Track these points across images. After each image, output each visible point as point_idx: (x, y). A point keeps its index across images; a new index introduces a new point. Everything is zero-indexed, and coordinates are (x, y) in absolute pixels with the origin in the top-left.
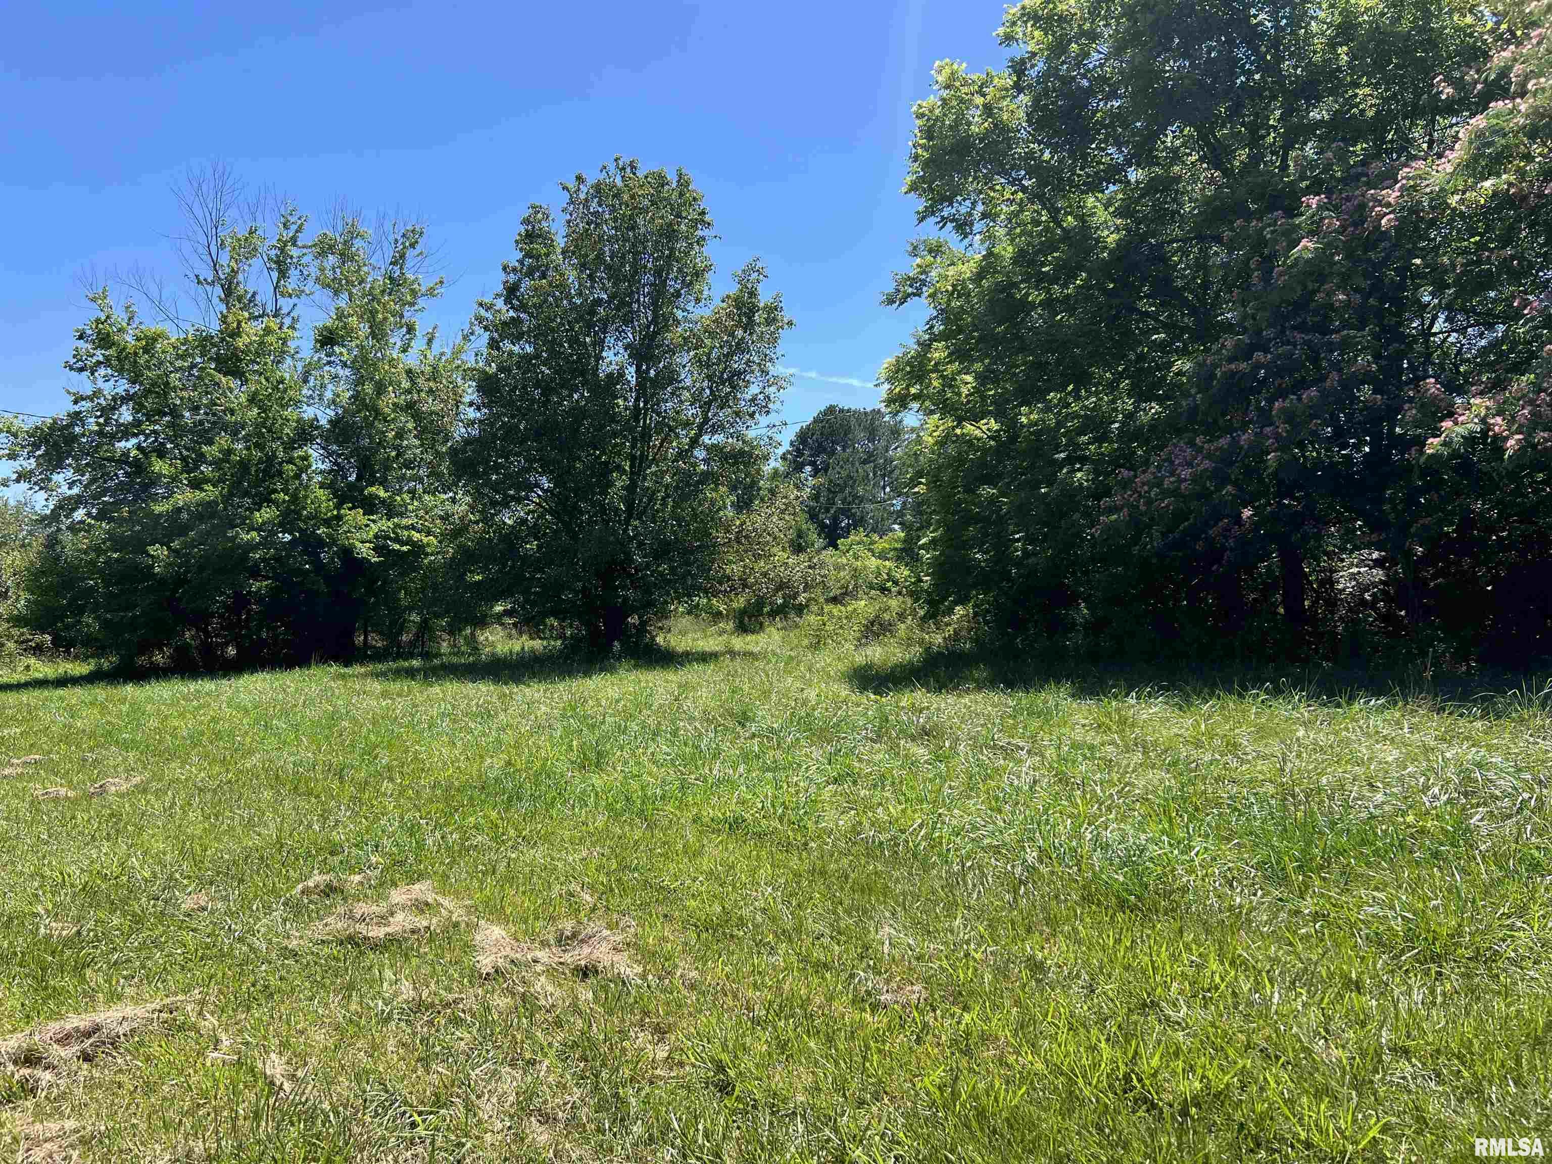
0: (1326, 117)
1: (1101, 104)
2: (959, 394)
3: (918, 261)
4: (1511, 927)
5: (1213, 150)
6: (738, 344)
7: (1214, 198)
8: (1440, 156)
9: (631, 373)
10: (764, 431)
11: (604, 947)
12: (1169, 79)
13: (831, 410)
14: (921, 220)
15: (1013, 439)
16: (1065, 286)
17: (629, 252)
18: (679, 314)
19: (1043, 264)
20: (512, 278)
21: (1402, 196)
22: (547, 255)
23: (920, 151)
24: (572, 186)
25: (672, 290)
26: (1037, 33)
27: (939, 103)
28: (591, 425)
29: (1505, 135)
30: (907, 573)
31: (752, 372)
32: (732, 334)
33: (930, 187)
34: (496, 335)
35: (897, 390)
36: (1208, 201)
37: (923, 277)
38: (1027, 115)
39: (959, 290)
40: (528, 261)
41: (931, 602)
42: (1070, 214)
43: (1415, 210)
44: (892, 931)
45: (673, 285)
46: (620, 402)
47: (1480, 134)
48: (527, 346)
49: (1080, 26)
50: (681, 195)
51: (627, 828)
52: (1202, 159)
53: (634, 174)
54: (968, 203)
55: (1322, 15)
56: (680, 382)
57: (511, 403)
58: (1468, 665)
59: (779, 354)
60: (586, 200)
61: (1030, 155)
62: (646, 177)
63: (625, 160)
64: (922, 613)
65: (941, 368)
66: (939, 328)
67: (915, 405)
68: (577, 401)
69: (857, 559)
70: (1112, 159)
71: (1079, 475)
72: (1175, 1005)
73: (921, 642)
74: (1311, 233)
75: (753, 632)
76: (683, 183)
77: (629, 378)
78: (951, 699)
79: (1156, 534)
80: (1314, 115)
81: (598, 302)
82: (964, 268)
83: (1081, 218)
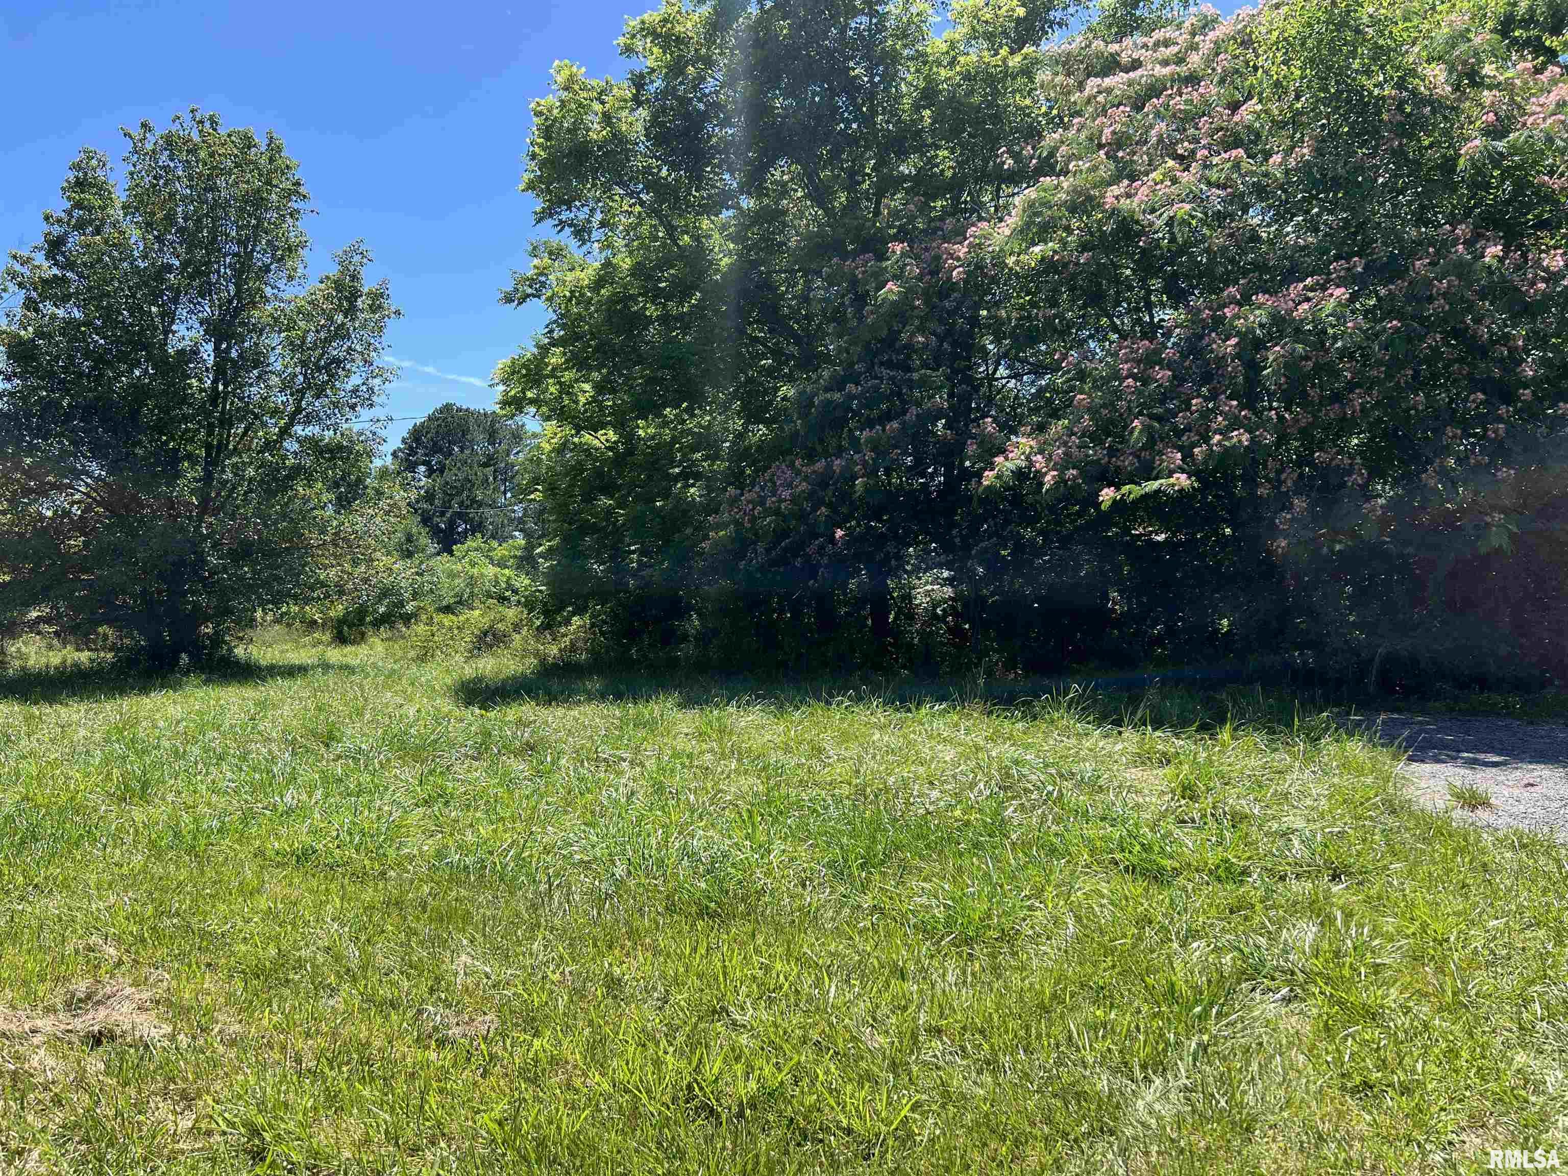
0: (914, 173)
1: (717, 129)
2: (576, 402)
3: (536, 262)
4: (1031, 908)
5: (816, 189)
6: (337, 329)
7: (817, 234)
8: (1001, 220)
9: (208, 352)
10: (367, 425)
11: (127, 1007)
12: (779, 115)
13: (447, 408)
14: (539, 221)
15: (630, 452)
16: (681, 303)
17: (207, 215)
18: (268, 291)
19: (660, 280)
20: (57, 230)
21: (969, 252)
22: (103, 208)
23: (537, 149)
24: (137, 133)
25: (260, 264)
26: (655, 50)
27: (558, 104)
28: (156, 406)
29: (1051, 207)
30: (527, 582)
31: (353, 361)
32: (331, 319)
33: (547, 188)
34: (34, 294)
35: (513, 393)
36: (810, 237)
37: (543, 279)
38: (646, 129)
39: (577, 295)
40: (77, 213)
41: (546, 613)
42: (687, 233)
43: (980, 267)
44: (469, 961)
45: (260, 258)
46: (194, 382)
47: (1031, 204)
48: (75, 310)
49: (696, 50)
50: (271, 160)
51: (172, 867)
52: (805, 197)
53: (215, 130)
54: (586, 209)
55: (910, 78)
56: (268, 365)
57: (52, 375)
58: (1016, 673)
59: (385, 344)
60: (154, 151)
61: (648, 170)
62: (229, 136)
63: (204, 113)
64: (538, 623)
65: (559, 374)
66: (558, 333)
67: (532, 410)
68: (139, 378)
69: (473, 566)
70: (726, 185)
71: (692, 490)
72: (743, 1009)
73: (537, 654)
74: (895, 277)
75: (353, 643)
76: (274, 150)
77: (205, 357)
78: (560, 712)
79: (760, 550)
80: (904, 169)
81: (169, 268)
82: (582, 275)
83: (697, 239)
